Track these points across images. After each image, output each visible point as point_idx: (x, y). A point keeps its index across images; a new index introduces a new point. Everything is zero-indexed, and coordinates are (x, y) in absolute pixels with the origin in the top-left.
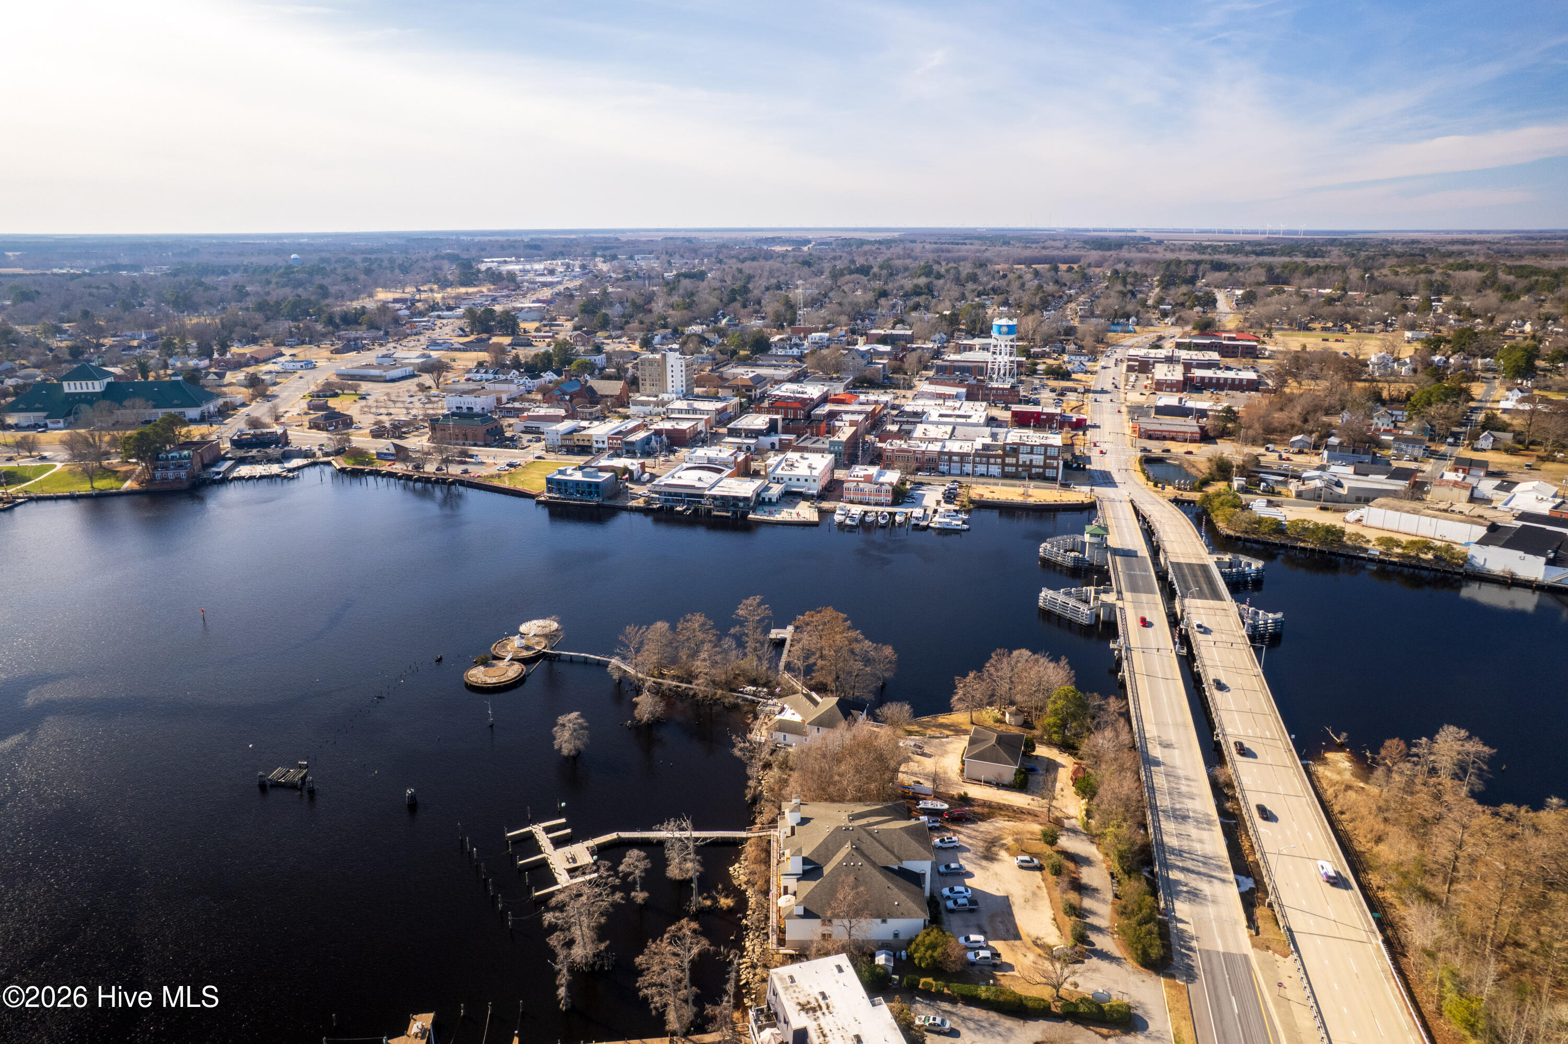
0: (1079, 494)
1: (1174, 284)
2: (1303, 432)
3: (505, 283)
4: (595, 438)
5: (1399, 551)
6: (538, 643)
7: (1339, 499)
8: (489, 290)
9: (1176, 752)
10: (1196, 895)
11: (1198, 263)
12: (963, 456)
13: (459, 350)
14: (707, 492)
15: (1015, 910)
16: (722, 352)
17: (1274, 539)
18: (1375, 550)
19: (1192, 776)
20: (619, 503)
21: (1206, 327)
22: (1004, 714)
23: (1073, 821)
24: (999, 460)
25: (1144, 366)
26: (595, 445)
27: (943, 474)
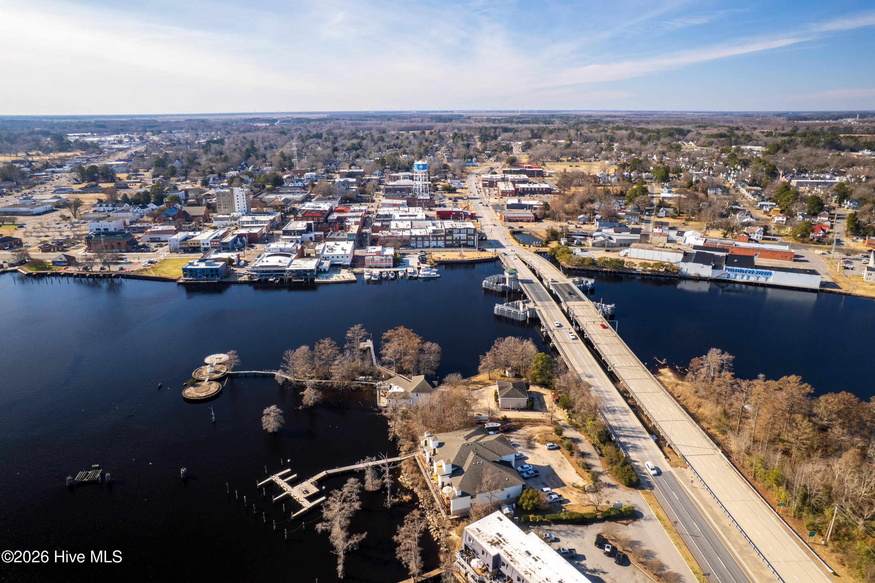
0: (489, 253)
1: (488, 140)
2: (582, 214)
3: (92, 149)
4: (202, 242)
5: (650, 268)
6: (221, 368)
7: (613, 246)
8: (82, 154)
9: (596, 379)
10: (636, 448)
11: (496, 128)
12: (423, 237)
13: (79, 193)
14: (287, 269)
15: (557, 471)
16: (255, 186)
17: (591, 268)
18: (639, 269)
19: (608, 390)
20: (232, 280)
21: (513, 162)
22: (505, 372)
23: (562, 421)
24: (443, 238)
25: (492, 184)
26: (202, 246)
27: (413, 248)
